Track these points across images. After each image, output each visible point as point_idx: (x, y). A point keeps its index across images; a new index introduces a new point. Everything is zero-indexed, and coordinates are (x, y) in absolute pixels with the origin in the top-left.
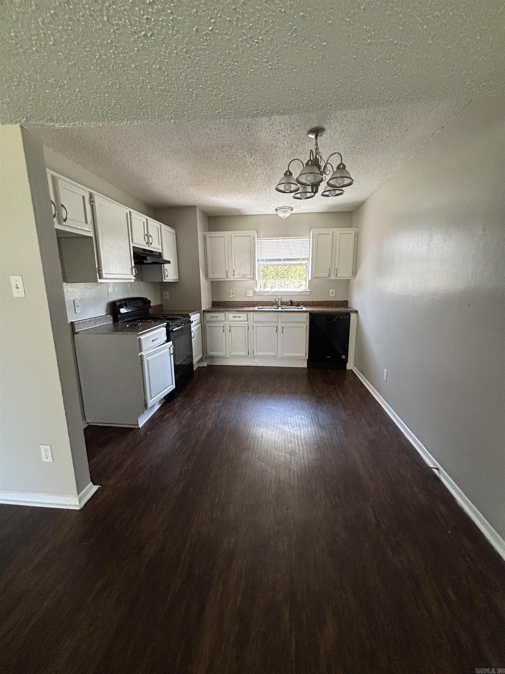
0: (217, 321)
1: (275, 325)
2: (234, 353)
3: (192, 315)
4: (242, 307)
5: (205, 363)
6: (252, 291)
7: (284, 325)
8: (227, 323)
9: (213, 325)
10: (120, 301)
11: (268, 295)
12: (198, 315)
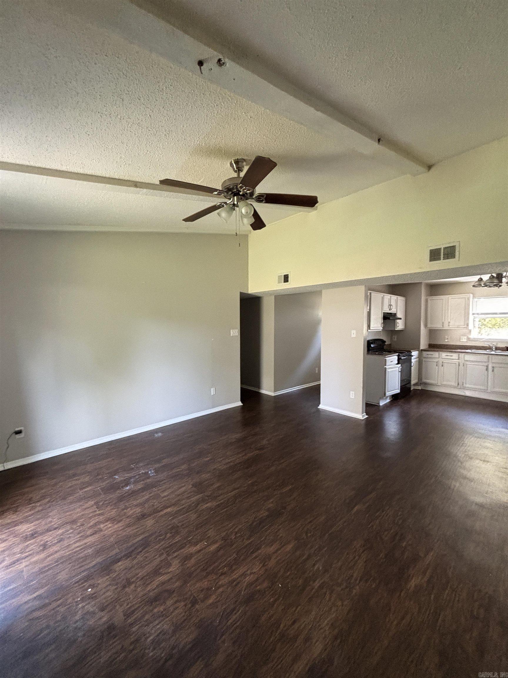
0: (433, 358)
1: (486, 364)
2: (445, 383)
3: (413, 351)
4: (455, 349)
5: (420, 387)
6: (466, 337)
7: (494, 365)
8: (441, 361)
9: (428, 360)
10: (372, 340)
11: (482, 341)
12: (417, 352)
